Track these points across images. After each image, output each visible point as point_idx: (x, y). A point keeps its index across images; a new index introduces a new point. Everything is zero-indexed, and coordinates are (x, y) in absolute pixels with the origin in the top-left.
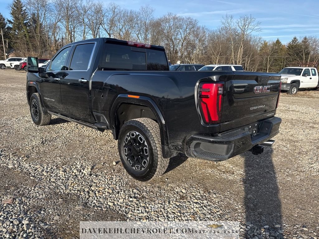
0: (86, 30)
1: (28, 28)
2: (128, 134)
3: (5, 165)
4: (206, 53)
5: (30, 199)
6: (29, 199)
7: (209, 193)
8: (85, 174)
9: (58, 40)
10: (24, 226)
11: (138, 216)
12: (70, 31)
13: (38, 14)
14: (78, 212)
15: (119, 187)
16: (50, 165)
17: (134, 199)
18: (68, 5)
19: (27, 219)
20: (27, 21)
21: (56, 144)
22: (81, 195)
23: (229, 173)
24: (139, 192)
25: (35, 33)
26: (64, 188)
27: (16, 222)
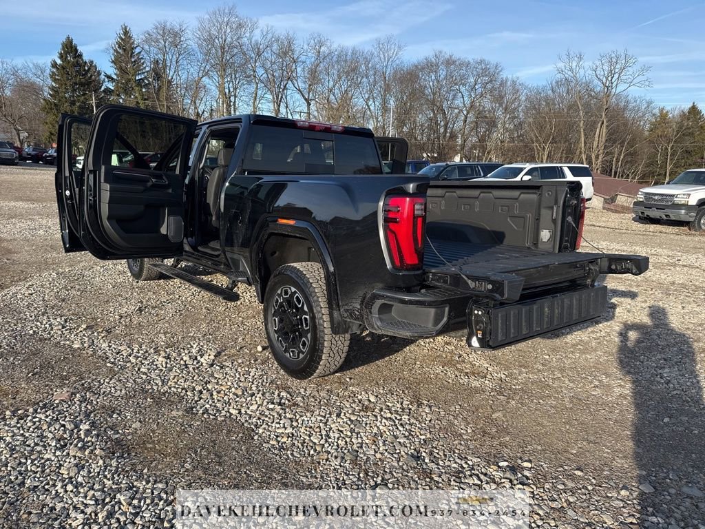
0: (259, 92)
1: (144, 90)
2: (279, 292)
3: (68, 342)
4: (521, 138)
5: (100, 395)
6: (97, 396)
7: (420, 405)
8: (202, 363)
9: (203, 113)
10: (81, 432)
11: (275, 432)
12: (227, 94)
13: (165, 60)
14: (174, 420)
15: (257, 387)
16: (144, 347)
17: (276, 406)
18: (225, 41)
19: (88, 423)
20: (143, 76)
21: (163, 312)
22: (187, 395)
23: (476, 375)
24: (291, 395)
25: (158, 100)
26: (160, 384)
27: (70, 426)
